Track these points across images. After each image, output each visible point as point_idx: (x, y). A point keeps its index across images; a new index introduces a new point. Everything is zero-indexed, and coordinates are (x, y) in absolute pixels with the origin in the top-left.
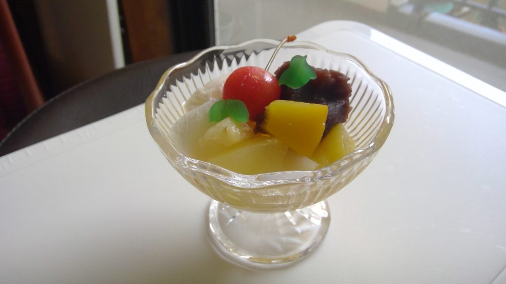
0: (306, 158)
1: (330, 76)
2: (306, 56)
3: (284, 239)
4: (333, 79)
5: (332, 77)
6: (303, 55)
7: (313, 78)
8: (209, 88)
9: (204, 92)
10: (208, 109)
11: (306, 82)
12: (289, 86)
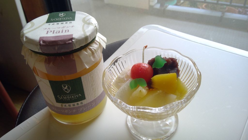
0: (172, 94)
1: (170, 60)
2: (161, 55)
3: (163, 128)
4: (172, 61)
5: (171, 60)
6: (159, 55)
7: (166, 62)
8: (123, 75)
9: (122, 77)
10: (129, 84)
11: (163, 65)
12: (157, 68)
